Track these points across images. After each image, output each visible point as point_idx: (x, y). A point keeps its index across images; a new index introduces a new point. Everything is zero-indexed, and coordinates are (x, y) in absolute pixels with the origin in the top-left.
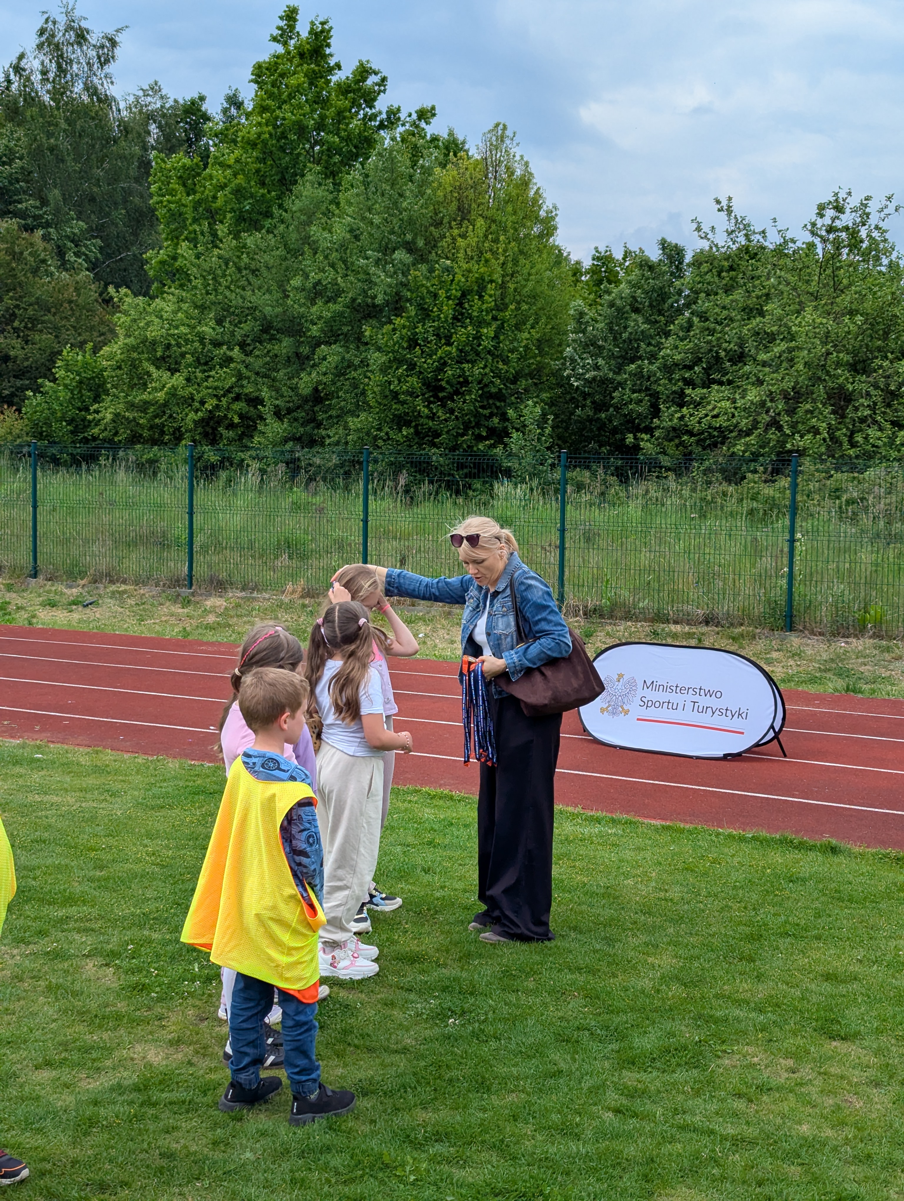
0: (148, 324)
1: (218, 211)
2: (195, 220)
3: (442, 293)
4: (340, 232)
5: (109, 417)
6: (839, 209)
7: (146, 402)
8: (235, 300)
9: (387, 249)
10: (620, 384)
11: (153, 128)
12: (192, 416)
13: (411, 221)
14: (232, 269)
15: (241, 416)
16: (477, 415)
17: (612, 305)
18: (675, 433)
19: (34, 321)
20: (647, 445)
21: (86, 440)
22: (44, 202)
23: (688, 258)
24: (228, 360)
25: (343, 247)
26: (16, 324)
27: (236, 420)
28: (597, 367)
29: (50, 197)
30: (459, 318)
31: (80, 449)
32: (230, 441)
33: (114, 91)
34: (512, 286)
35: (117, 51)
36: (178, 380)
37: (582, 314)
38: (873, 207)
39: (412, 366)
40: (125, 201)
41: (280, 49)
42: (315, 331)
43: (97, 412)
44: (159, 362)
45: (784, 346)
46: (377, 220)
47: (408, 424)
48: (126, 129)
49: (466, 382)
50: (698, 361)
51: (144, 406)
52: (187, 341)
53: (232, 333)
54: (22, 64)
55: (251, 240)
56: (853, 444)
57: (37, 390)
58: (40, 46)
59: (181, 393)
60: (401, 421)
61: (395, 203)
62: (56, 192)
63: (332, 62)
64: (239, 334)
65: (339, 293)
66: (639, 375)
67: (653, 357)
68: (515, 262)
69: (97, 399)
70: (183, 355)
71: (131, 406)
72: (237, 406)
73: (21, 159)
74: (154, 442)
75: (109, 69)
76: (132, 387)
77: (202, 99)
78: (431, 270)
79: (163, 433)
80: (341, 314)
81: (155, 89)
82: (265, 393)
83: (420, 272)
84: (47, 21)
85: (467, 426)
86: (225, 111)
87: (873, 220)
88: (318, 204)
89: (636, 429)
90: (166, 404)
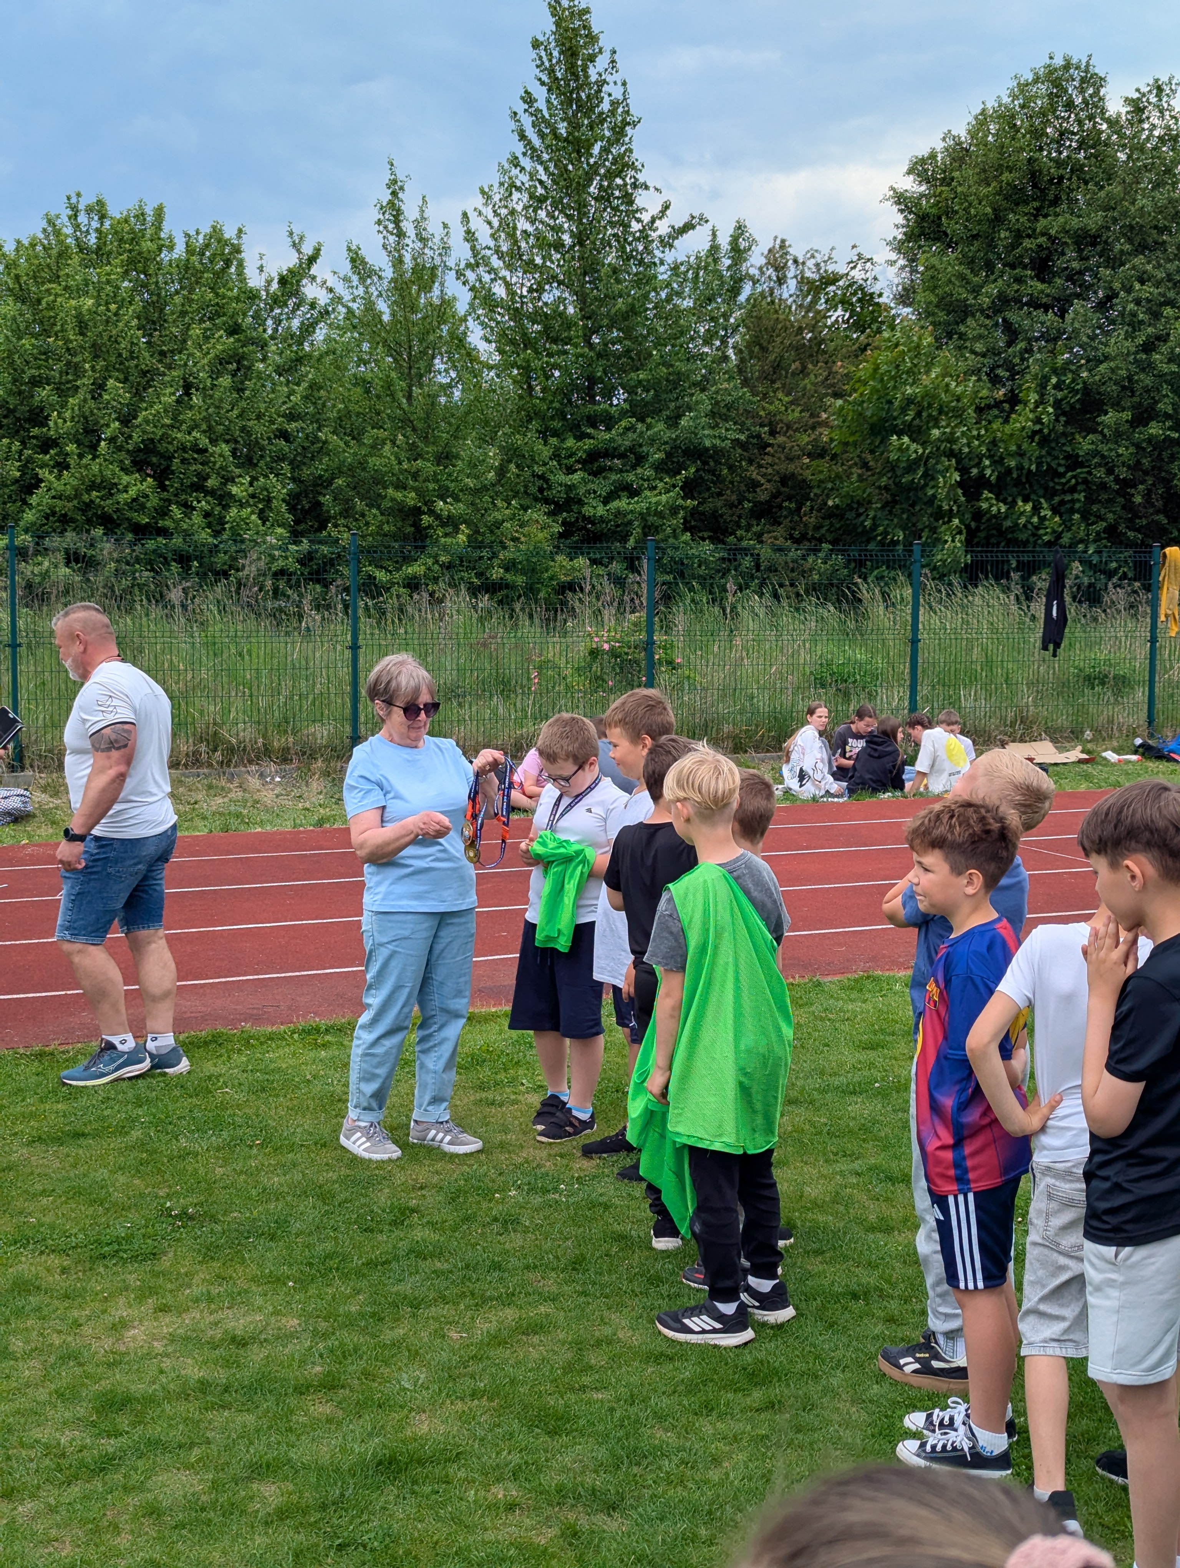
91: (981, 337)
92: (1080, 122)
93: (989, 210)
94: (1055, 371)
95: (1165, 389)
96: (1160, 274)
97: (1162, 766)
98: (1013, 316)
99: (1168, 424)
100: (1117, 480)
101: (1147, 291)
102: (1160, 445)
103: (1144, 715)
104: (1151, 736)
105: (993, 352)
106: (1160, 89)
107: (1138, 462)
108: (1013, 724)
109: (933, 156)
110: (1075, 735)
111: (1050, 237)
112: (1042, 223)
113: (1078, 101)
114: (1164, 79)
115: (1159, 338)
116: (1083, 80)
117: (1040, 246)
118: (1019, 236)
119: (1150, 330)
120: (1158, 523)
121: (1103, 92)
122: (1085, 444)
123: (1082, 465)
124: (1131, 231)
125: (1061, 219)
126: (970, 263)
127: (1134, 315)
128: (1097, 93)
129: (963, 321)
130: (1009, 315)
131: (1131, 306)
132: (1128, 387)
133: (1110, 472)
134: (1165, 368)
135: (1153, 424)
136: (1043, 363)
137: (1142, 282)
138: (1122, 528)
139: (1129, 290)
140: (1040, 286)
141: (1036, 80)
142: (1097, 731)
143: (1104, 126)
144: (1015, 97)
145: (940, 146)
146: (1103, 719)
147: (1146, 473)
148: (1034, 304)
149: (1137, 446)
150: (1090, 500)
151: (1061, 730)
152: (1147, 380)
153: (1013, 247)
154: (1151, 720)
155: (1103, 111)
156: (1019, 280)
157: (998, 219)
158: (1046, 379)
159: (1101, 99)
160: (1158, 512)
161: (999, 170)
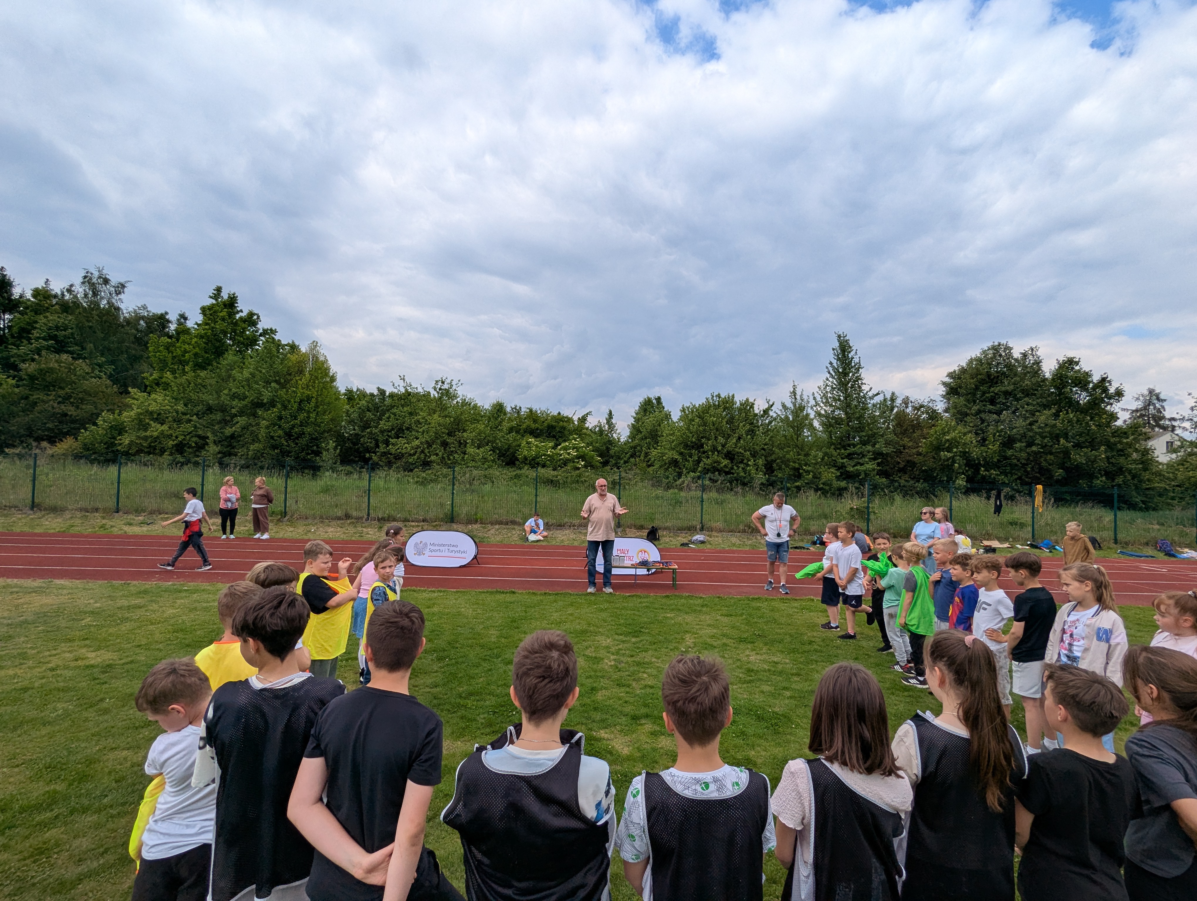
0: (149, 405)
1: (184, 361)
2: (172, 364)
3: (292, 400)
4: (246, 374)
5: (127, 442)
6: (443, 383)
7: (147, 436)
8: (193, 396)
9: (268, 382)
10: (363, 436)
11: (142, 322)
12: (171, 442)
13: (278, 372)
14: (192, 385)
15: (196, 443)
16: (307, 445)
17: (360, 408)
18: (384, 454)
19: (82, 400)
20: (375, 458)
21: (113, 451)
22: (83, 348)
23: (387, 394)
24: (190, 421)
25: (248, 380)
26: (72, 400)
27: (193, 445)
28: (354, 429)
29: (88, 347)
30: (300, 409)
31: (110, 456)
32: (190, 453)
33: (122, 306)
34: (320, 399)
35: (126, 289)
36: (165, 427)
37: (348, 411)
38: (454, 383)
39: (280, 427)
40: (127, 351)
41: (214, 302)
42: (234, 411)
43: (120, 440)
44: (156, 420)
45: (426, 426)
46: (264, 371)
47: (277, 448)
48: (128, 322)
49: (304, 434)
50: (393, 429)
51: (145, 438)
52: (169, 412)
53: (192, 410)
54: (73, 289)
55: (203, 374)
56: (449, 459)
57: (86, 429)
58: (83, 283)
59: (166, 433)
60: (274, 447)
61: (271, 366)
62: (92, 345)
63: (239, 309)
64: (195, 411)
65: (246, 397)
66: (371, 433)
67: (376, 427)
68: (322, 390)
69: (120, 434)
70: (167, 418)
71: (139, 437)
72: (194, 439)
73: (72, 329)
74: (149, 453)
75: (122, 296)
76: (139, 429)
77: (167, 313)
78: (287, 391)
79: (155, 449)
80: (246, 405)
81: (144, 307)
82: (209, 434)
83: (282, 392)
84: (87, 272)
85: (303, 450)
86: (178, 320)
87: (454, 388)
88: (235, 363)
89: (369, 452)
90: (158, 437)
91: (972, 422)
92: (1004, 360)
93: (974, 386)
94: (998, 431)
95: (1038, 437)
96: (1035, 403)
97: (1038, 550)
98: (983, 415)
99: (1039, 447)
100: (1021, 463)
101: (1030, 408)
102: (1035, 453)
103: (1031, 535)
104: (1033, 541)
105: (976, 426)
106: (1033, 350)
107: (1029, 458)
108: (984, 535)
109: (955, 371)
110: (1006, 539)
111: (995, 393)
112: (992, 389)
113: (1004, 354)
114: (1034, 346)
115: (1035, 421)
116: (1005, 348)
117: (991, 396)
118: (984, 393)
119: (1031, 419)
120: (1037, 476)
121: (1012, 351)
122: (1009, 453)
123: (1009, 459)
124: (1023, 391)
125: (999, 388)
126: (968, 401)
127: (1025, 415)
128: (1010, 352)
129: (966, 417)
130: (981, 415)
131: (1024, 412)
132: (1024, 436)
133: (1018, 461)
134: (1037, 430)
135: (1034, 447)
136: (994, 429)
137: (1028, 405)
138: (1023, 478)
139: (1023, 408)
140: (992, 407)
141: (989, 349)
142: (1014, 539)
143: (1013, 361)
144: (982, 354)
145: (957, 369)
146: (1016, 535)
147: (1031, 461)
148: (990, 412)
149: (1028, 453)
150: (1012, 469)
151: (1001, 537)
152: (1031, 434)
153: (982, 396)
154: (1033, 536)
155: (1012, 357)
156: (984, 405)
157: (977, 388)
158: (995, 434)
159: (1012, 353)
160: (1036, 473)
161: (977, 375)
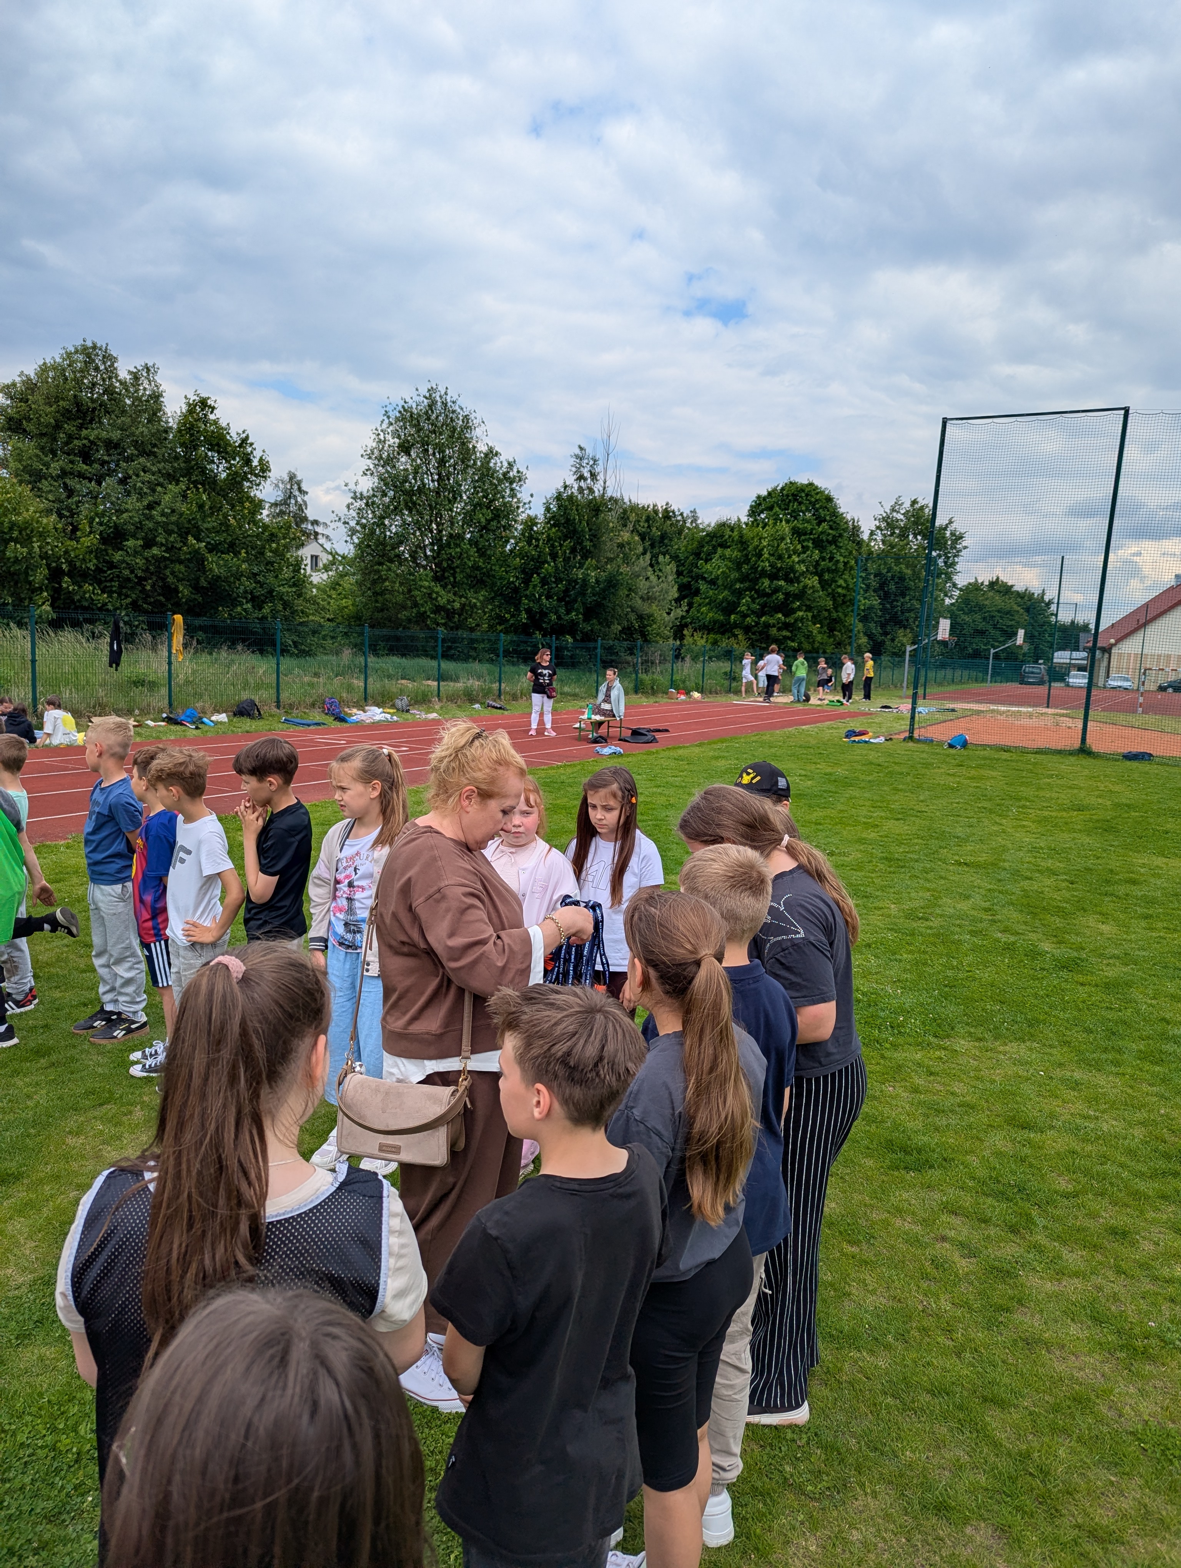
91: (51, 491)
92: (104, 380)
93: (52, 421)
94: (97, 515)
95: (160, 530)
96: (154, 469)
97: (178, 728)
98: (71, 482)
99: (163, 548)
100: (136, 576)
101: (148, 477)
102: (159, 560)
103: (166, 701)
104: (171, 712)
105: (58, 500)
106: (148, 370)
107: (148, 568)
108: (94, 707)
109: (14, 384)
110: (129, 712)
111: (90, 441)
112: (84, 432)
113: (102, 367)
114: (150, 364)
115: (156, 503)
116: (104, 357)
117: (84, 445)
118: (70, 438)
119: (150, 498)
120: (160, 601)
121: (116, 365)
122: (118, 556)
123: (116, 567)
124: (135, 444)
125: (96, 432)
126: (42, 449)
127: (141, 489)
128: (112, 365)
129: (40, 481)
130: (68, 481)
131: (139, 484)
132: (139, 527)
133: (132, 572)
134: (159, 519)
135: (155, 548)
136: (90, 511)
137: (145, 472)
138: (140, 602)
139: (138, 476)
140: (85, 467)
141: (76, 352)
142: (141, 710)
143: (118, 384)
144: (64, 360)
145: (18, 379)
146: (145, 703)
147: (152, 574)
148: (81, 476)
149: (146, 559)
150: (121, 587)
151: (122, 710)
152: (151, 525)
153: (67, 443)
154: (170, 704)
155: (117, 376)
156: (72, 462)
157: (58, 427)
158: (92, 519)
159: (116, 369)
160: (159, 595)
161: (57, 399)
